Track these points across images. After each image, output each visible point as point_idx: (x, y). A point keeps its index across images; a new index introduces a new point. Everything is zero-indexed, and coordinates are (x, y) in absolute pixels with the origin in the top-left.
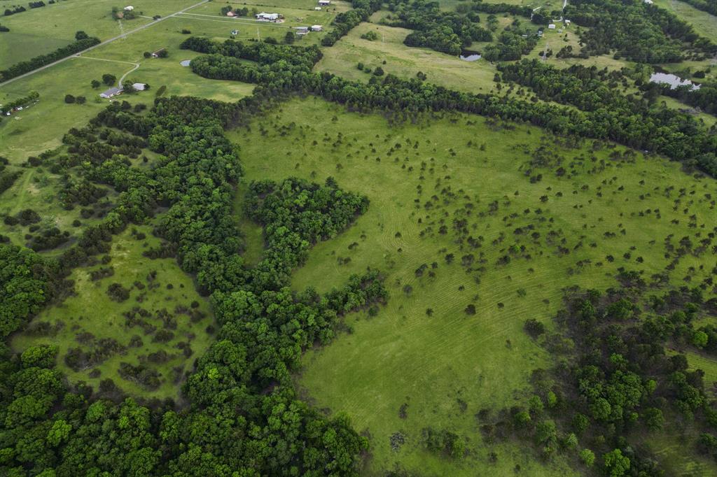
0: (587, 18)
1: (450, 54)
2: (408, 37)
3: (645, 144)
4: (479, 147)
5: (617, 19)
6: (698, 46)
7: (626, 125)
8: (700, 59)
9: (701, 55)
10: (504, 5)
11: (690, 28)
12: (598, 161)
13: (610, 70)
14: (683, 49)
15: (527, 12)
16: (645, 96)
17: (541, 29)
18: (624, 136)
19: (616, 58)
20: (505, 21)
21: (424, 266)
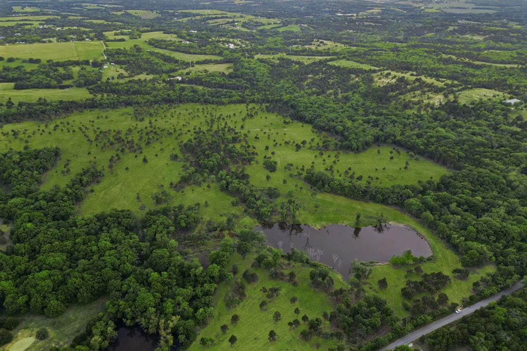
0: (123, 61)
1: (52, 88)
2: (15, 85)
3: (181, 100)
4: (104, 117)
5: (138, 59)
6: (181, 63)
7: (169, 95)
8: (185, 69)
9: (184, 67)
10: (69, 61)
11: (174, 58)
12: (165, 108)
13: (148, 79)
14: (176, 66)
15: (87, 63)
16: (170, 85)
17: (101, 69)
18: (169, 99)
19: (148, 74)
20: (76, 69)
21: (113, 157)
